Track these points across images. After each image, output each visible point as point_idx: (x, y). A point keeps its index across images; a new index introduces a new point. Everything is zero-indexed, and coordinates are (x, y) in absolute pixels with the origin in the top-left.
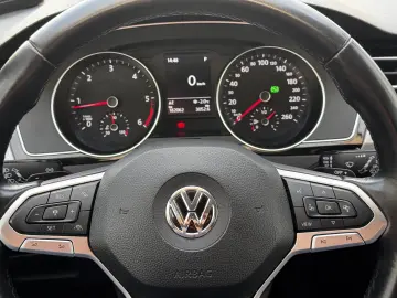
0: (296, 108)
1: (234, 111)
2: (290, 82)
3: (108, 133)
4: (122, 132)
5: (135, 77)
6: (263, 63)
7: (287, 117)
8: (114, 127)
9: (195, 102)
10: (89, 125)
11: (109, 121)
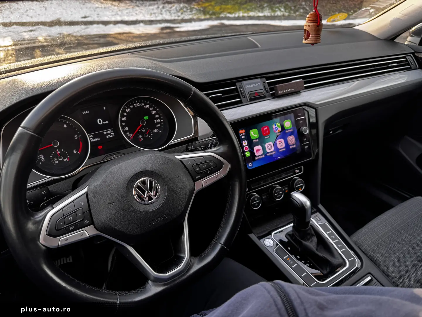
0: (159, 125)
1: (128, 133)
2: (153, 112)
3: (57, 162)
4: (66, 159)
5: (65, 126)
6: (137, 105)
7: (155, 131)
8: (60, 158)
9: (105, 133)
10: (43, 160)
11: (56, 155)
